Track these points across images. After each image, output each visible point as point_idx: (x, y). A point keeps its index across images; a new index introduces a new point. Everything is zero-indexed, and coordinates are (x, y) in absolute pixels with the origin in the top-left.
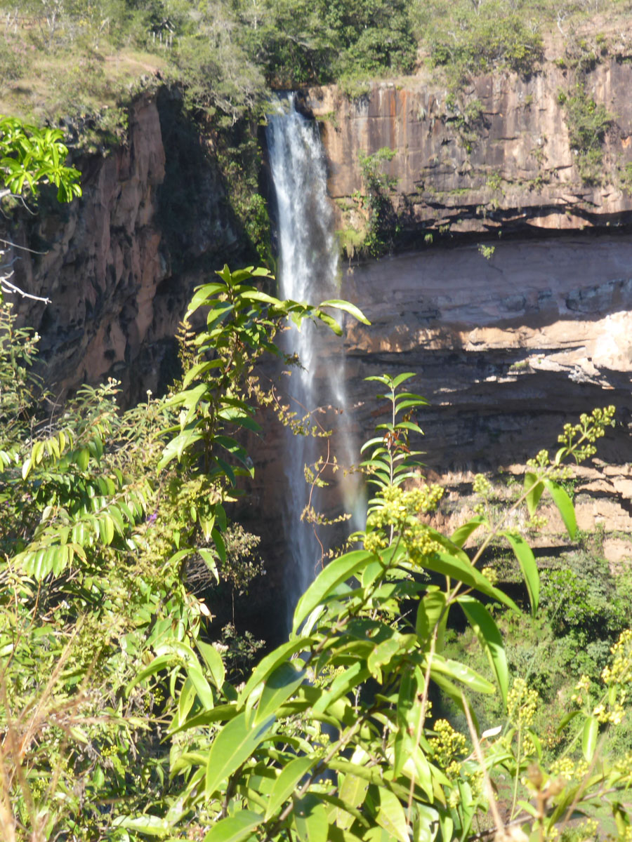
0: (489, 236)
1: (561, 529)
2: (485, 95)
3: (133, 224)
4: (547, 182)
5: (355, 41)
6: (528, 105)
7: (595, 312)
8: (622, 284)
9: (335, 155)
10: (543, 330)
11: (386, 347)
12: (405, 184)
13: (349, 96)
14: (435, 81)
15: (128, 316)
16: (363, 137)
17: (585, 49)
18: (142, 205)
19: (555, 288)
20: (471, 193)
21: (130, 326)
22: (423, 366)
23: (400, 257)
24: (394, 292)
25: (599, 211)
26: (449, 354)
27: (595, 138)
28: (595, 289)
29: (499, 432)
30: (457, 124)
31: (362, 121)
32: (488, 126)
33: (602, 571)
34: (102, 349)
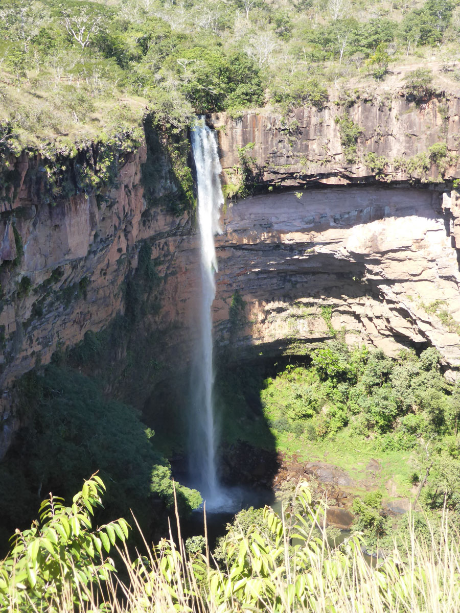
0: (300, 188)
1: (325, 328)
2: (300, 118)
3: (131, 184)
4: (329, 161)
5: (234, 90)
6: (321, 123)
7: (348, 224)
8: (361, 211)
9: (225, 147)
10: (322, 233)
11: (245, 241)
12: (260, 162)
13: (232, 117)
14: (275, 111)
15: (128, 230)
16: (239, 138)
17: (349, 96)
18: (136, 174)
19: (329, 212)
20: (292, 166)
21: (129, 235)
22: (263, 251)
23: (255, 197)
24: (250, 214)
25: (354, 176)
26: (275, 245)
27: (353, 140)
28: (348, 213)
29: (297, 282)
30: (286, 132)
31: (239, 130)
32: (301, 133)
33: (345, 349)
34: (116, 248)
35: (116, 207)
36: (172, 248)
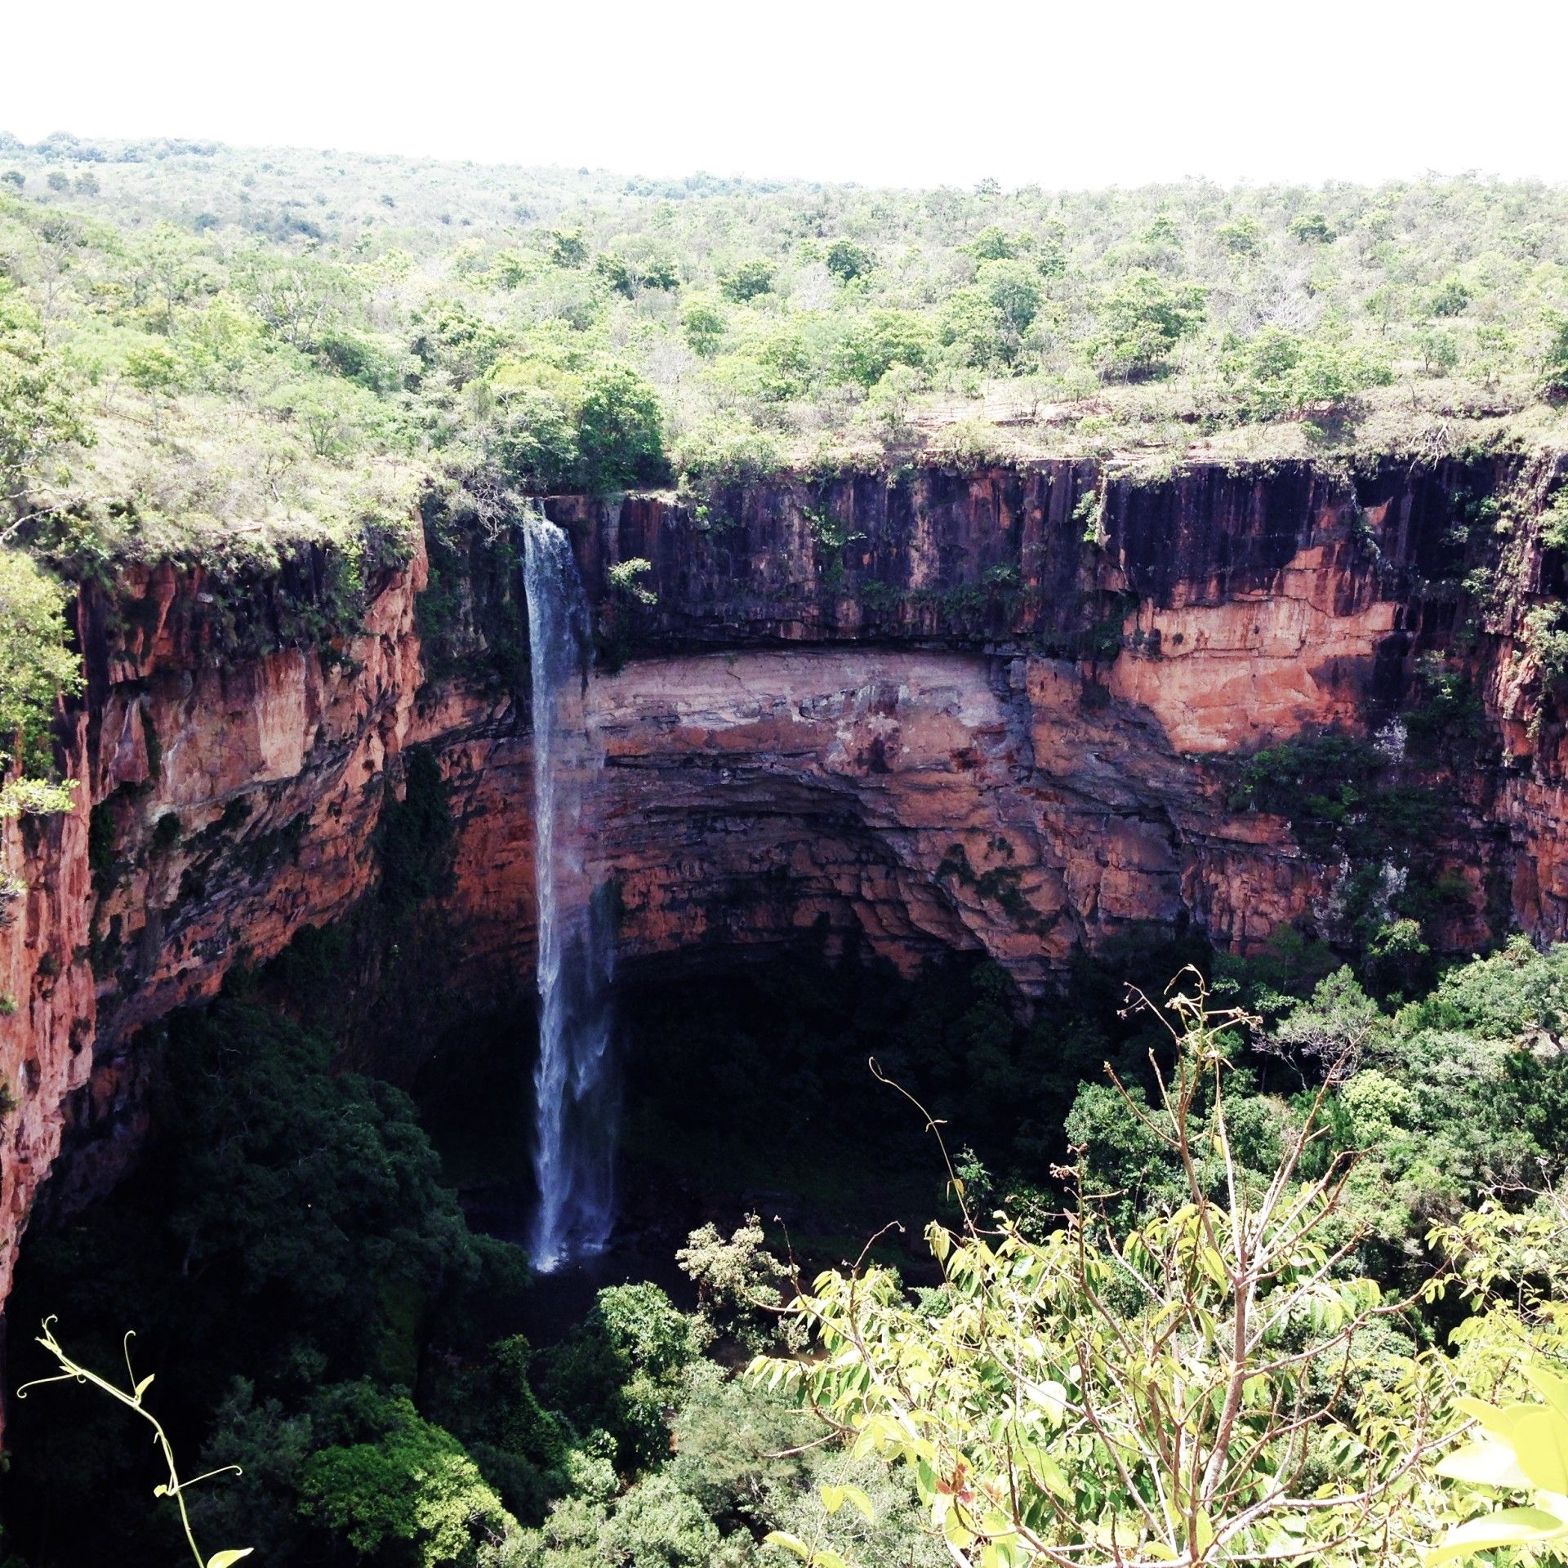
3: (395, 632)
6: (775, 521)
8: (853, 694)
15: (387, 725)
16: (614, 546)
18: (405, 612)
19: (790, 696)
21: (390, 735)
22: (659, 769)
24: (635, 697)
28: (827, 697)
31: (613, 531)
34: (362, 760)
35: (362, 677)
36: (476, 763)
